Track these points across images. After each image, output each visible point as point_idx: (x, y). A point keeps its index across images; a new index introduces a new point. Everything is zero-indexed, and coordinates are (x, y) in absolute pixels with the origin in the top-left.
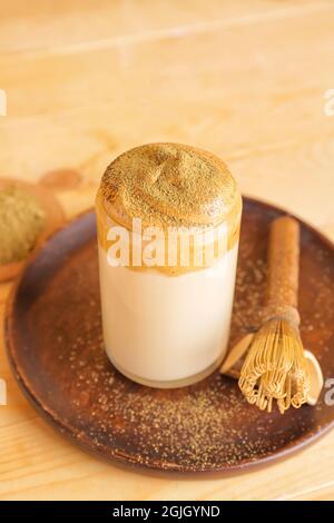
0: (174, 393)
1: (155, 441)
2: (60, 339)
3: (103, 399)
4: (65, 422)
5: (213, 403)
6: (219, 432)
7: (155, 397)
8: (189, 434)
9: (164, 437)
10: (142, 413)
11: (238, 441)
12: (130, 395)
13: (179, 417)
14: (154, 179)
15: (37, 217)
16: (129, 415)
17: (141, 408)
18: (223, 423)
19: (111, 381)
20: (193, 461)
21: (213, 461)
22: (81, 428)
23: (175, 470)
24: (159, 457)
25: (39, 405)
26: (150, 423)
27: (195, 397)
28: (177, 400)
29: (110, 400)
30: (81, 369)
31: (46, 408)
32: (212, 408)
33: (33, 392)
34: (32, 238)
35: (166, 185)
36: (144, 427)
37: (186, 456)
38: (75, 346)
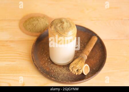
0: (60, 66)
1: (53, 74)
2: (43, 50)
3: (46, 64)
4: (37, 66)
5: (67, 70)
6: (65, 75)
7: (56, 66)
8: (60, 74)
9: (55, 73)
10: (53, 68)
11: (68, 78)
12: (52, 64)
13: (59, 71)
14: (59, 26)
15: (47, 24)
16: (50, 68)
17: (53, 67)
18: (67, 74)
19: (49, 61)
20: (58, 79)
21: (62, 80)
22: (40, 68)
23: (54, 80)
24: (52, 77)
25: (34, 62)
26: (53, 70)
27: (64, 68)
28: (60, 67)
29: (48, 64)
30: (45, 57)
31: (35, 63)
32: (66, 71)
33: (34, 59)
34: (44, 28)
35: (60, 27)
36: (52, 71)
37: (57, 78)
38: (45, 52)
